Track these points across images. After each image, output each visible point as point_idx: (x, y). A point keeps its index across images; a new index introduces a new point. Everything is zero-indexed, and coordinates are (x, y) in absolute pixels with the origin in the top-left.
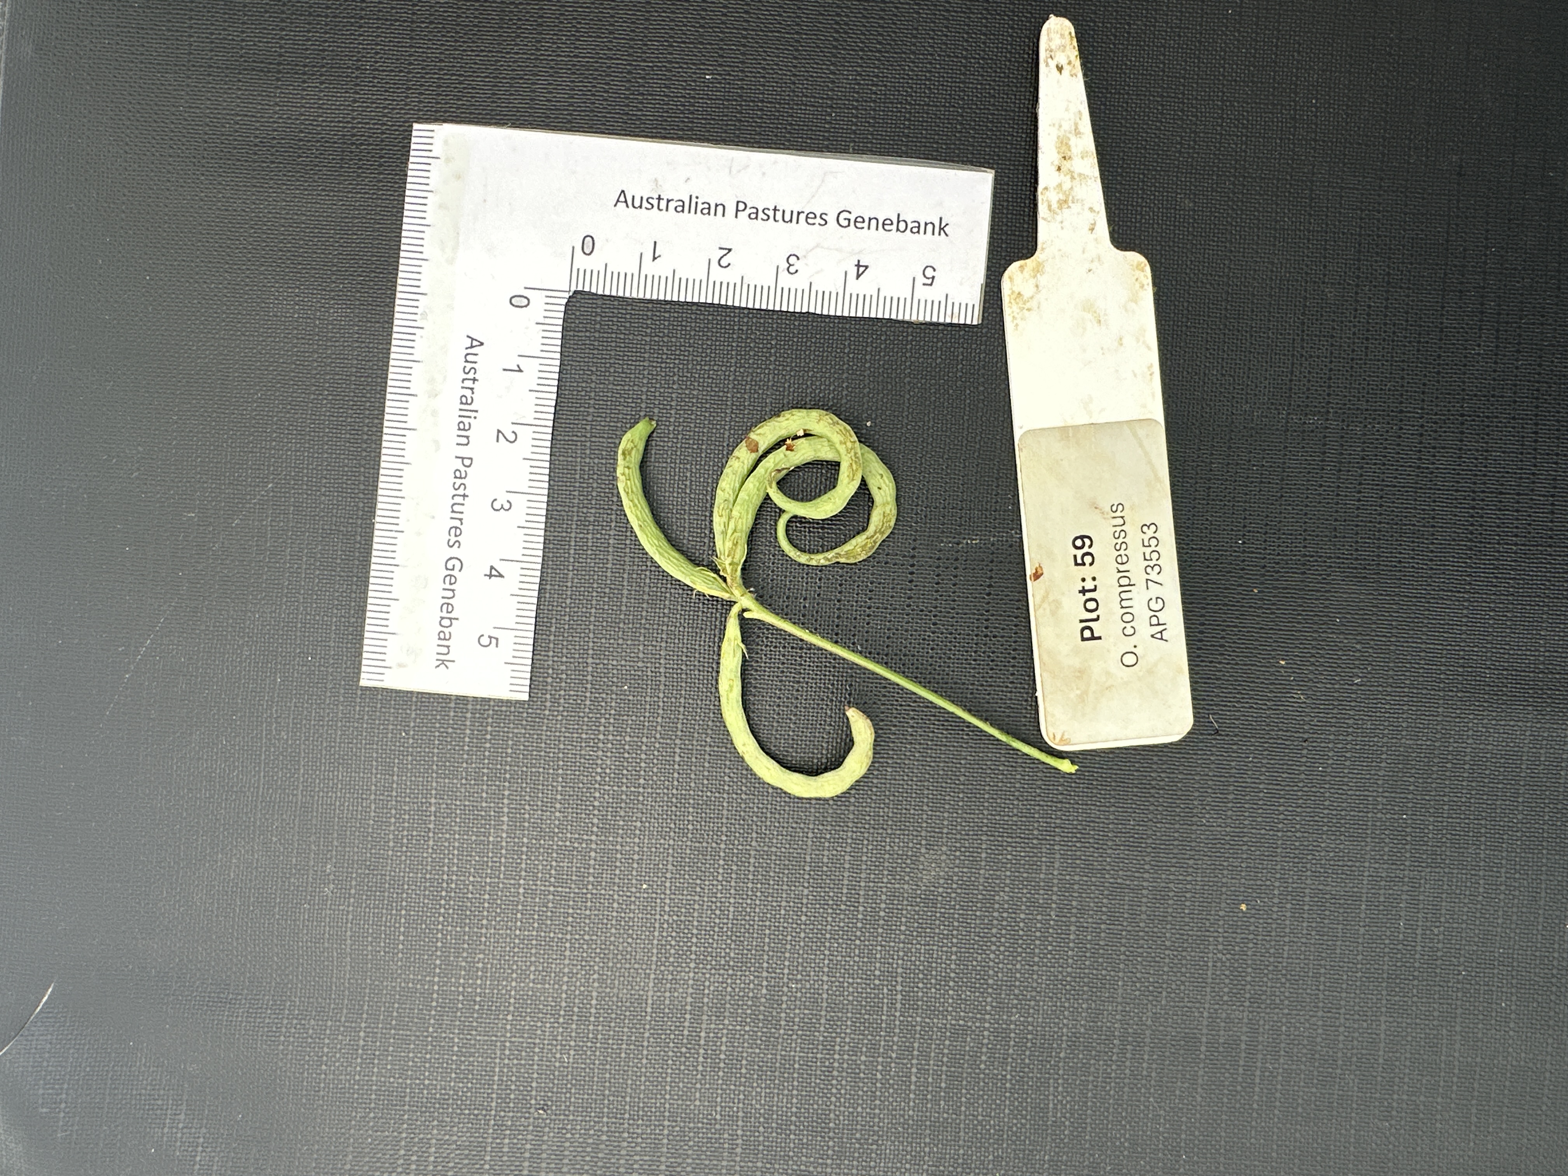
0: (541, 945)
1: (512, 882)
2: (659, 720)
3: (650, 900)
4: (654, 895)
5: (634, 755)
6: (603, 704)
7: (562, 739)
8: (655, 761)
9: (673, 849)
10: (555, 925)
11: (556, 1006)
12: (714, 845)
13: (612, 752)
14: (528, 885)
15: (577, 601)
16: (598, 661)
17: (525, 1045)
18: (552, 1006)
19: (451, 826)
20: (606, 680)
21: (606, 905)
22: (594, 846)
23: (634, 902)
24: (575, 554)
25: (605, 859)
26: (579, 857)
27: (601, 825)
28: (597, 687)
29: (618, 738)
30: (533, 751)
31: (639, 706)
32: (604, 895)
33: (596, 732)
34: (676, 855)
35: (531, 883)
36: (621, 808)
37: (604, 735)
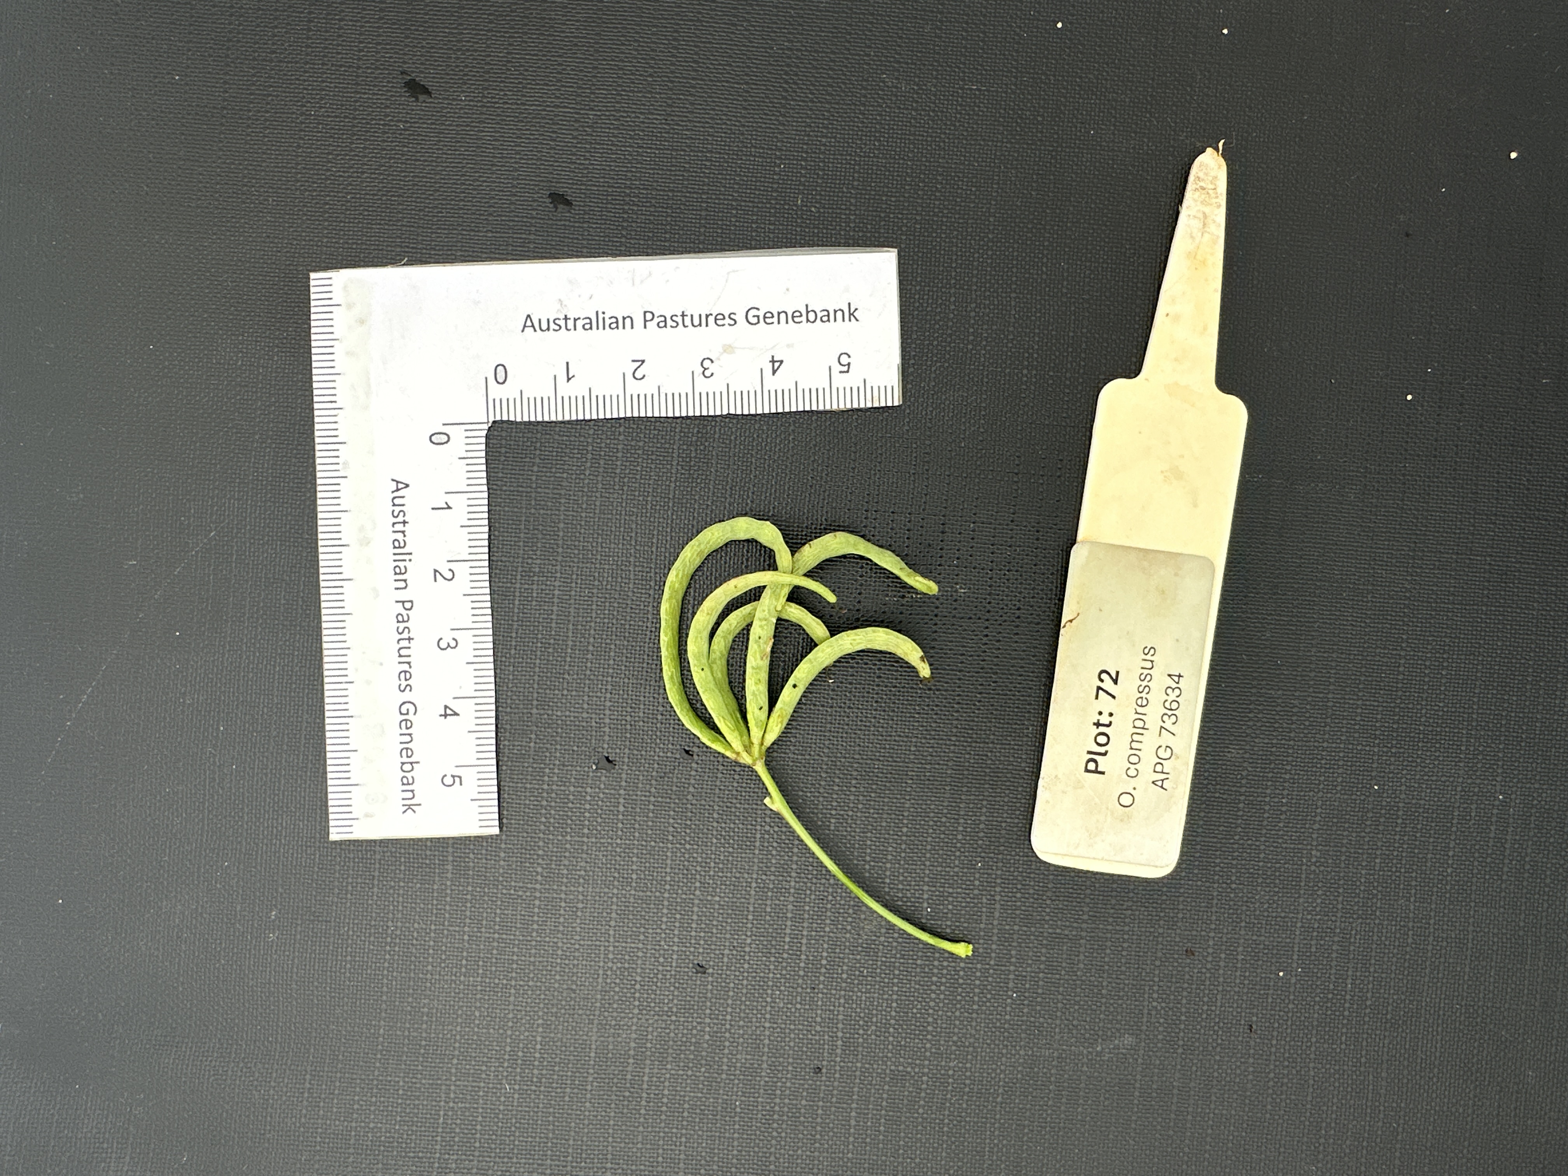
3: (593, 947)
4: (598, 943)
21: (551, 952)
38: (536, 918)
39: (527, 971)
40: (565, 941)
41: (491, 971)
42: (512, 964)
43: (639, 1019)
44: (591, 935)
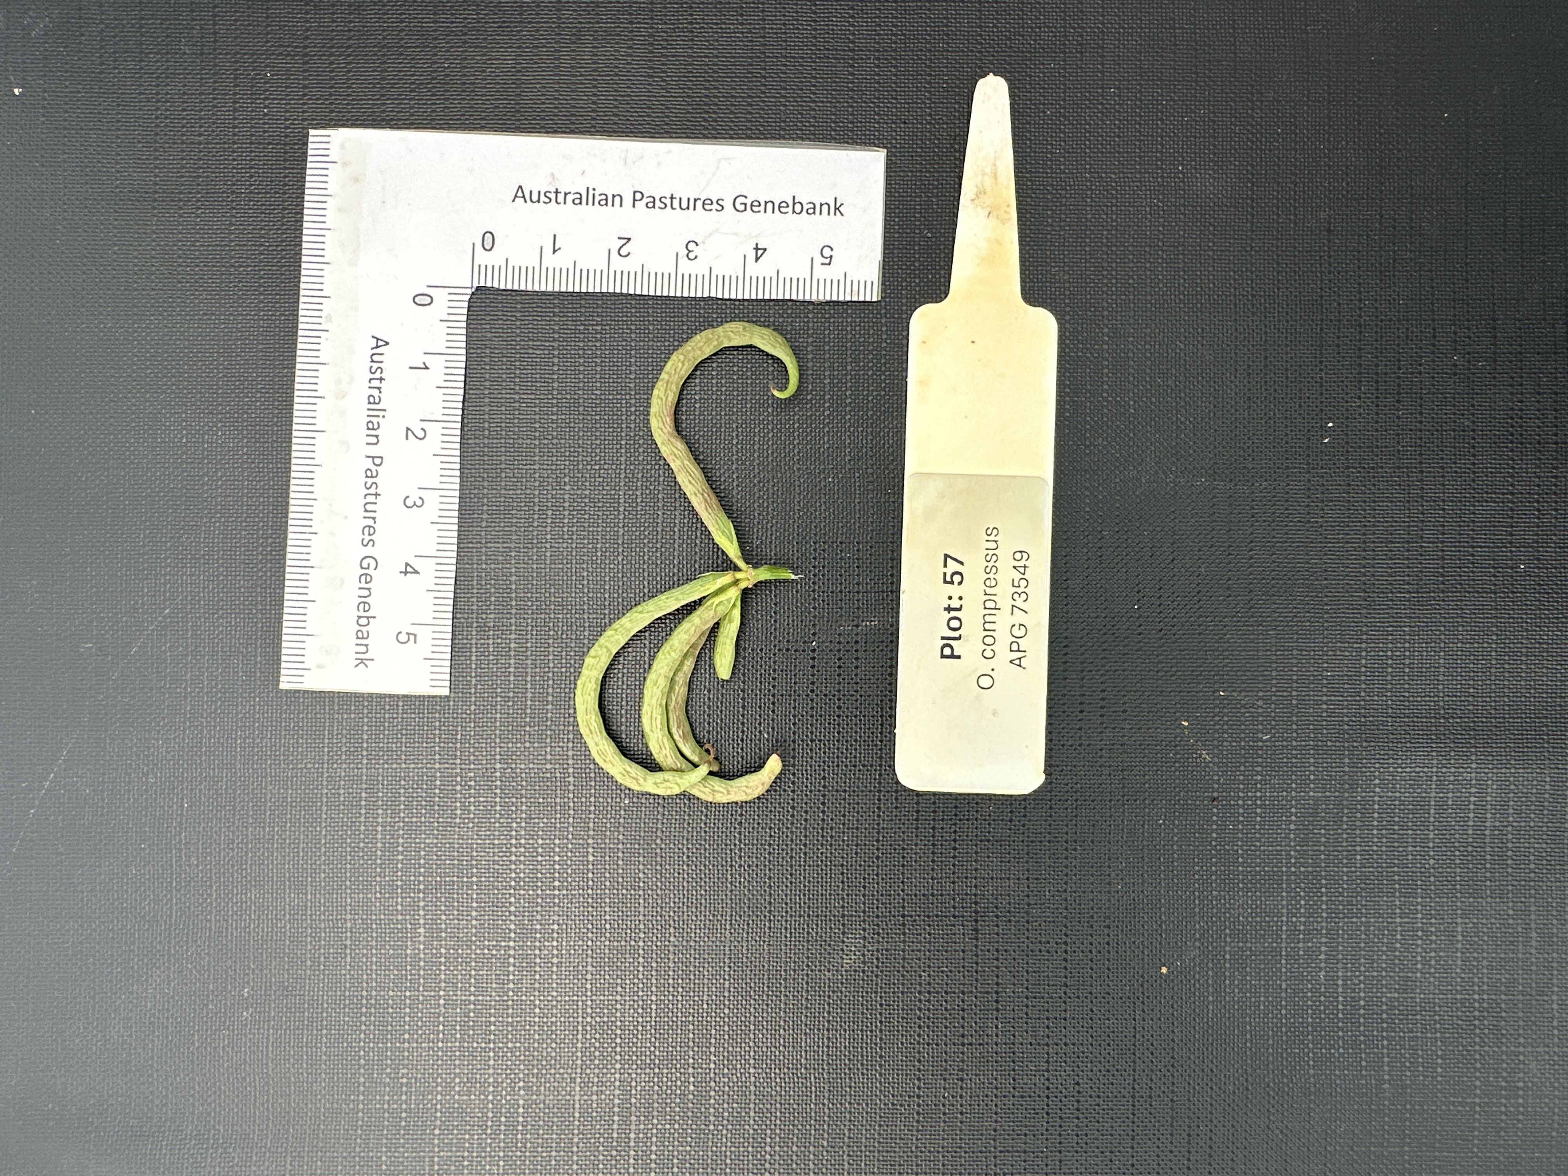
0: (464, 1056)
1: (433, 993)
2: (571, 820)
5: (547, 858)
6: (514, 808)
7: (475, 846)
8: (569, 862)
9: (592, 950)
10: (478, 1034)
11: (482, 1117)
12: (633, 943)
13: (525, 856)
14: (449, 996)
15: (482, 707)
16: (505, 766)
17: (453, 1159)
18: (478, 1117)
19: (367, 941)
20: (514, 784)
22: (512, 952)
23: (556, 1006)
24: (477, 660)
25: (525, 964)
26: (498, 964)
27: (518, 931)
28: (507, 792)
29: (531, 842)
30: (445, 860)
31: (549, 808)
32: (526, 1001)
33: (508, 837)
34: (595, 956)
35: (451, 993)
36: (537, 912)
37: (516, 839)
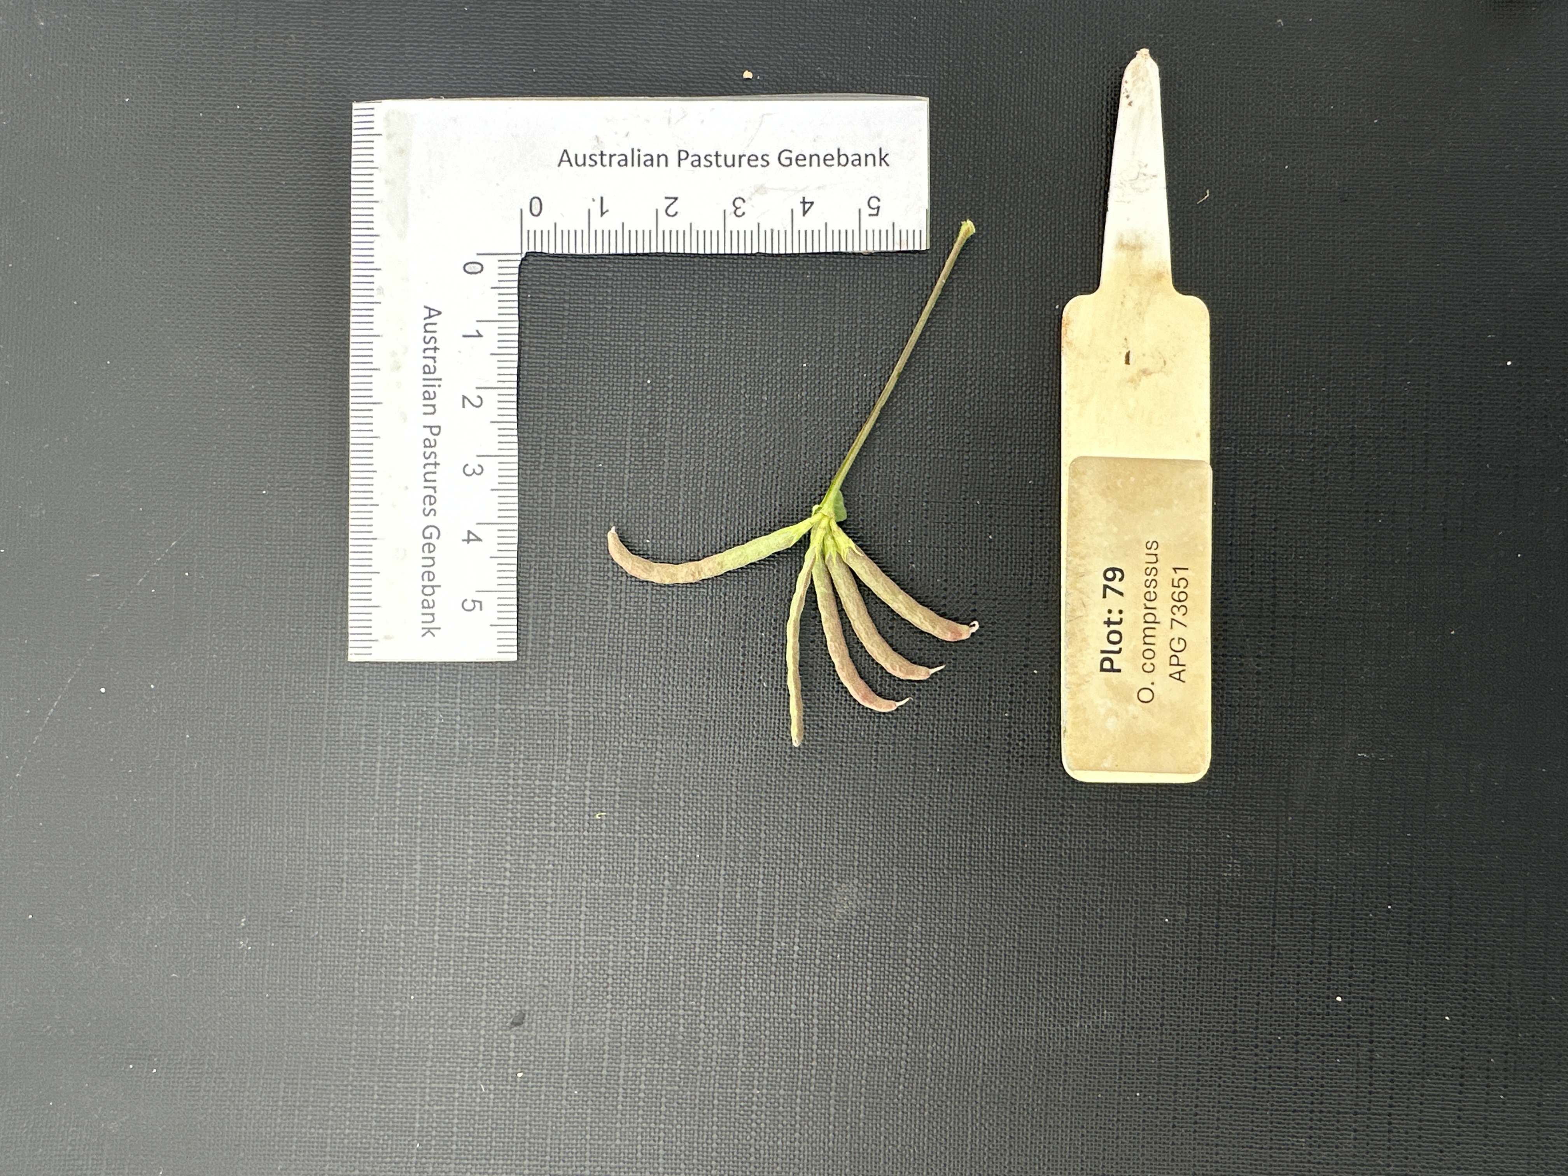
38: (505, 915)
39: (498, 969)
40: (535, 936)
41: (462, 971)
42: (483, 962)
43: (612, 1013)
44: (561, 929)
